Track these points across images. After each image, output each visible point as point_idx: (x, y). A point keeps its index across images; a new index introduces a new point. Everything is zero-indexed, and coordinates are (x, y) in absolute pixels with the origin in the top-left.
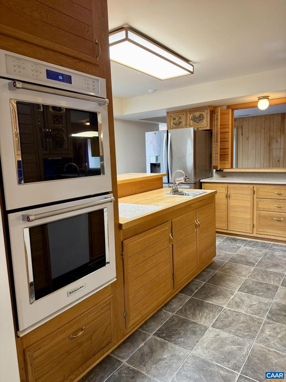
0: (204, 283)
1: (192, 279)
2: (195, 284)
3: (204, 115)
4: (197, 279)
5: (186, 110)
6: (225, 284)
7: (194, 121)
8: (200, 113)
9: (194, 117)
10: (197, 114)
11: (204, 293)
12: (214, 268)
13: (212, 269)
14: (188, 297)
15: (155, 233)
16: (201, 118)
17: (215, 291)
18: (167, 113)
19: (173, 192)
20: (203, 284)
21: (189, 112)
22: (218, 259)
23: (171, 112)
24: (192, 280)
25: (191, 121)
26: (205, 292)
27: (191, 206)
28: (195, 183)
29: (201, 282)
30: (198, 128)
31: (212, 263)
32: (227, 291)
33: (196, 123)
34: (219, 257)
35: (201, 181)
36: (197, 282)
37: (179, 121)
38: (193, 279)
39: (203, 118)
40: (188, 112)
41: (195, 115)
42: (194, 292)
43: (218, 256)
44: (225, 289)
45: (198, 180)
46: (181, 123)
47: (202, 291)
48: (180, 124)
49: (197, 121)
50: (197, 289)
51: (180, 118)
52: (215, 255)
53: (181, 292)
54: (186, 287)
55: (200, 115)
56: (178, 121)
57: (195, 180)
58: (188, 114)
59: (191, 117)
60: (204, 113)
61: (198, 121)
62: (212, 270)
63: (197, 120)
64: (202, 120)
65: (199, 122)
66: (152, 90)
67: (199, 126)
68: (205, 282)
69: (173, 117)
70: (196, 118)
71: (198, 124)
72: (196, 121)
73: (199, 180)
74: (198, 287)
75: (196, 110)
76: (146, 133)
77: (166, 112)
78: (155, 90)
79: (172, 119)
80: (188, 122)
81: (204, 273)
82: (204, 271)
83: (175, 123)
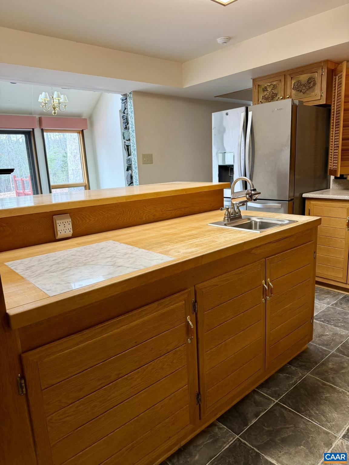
0: (276, 401)
1: (254, 387)
2: (256, 402)
3: (316, 80)
4: (264, 389)
5: (284, 72)
6: (317, 412)
7: (298, 91)
8: (309, 75)
9: (299, 84)
10: (304, 78)
11: (268, 431)
12: (305, 366)
13: (300, 366)
14: (232, 436)
15: (141, 320)
16: (311, 84)
17: (292, 429)
18: (254, 80)
19: (228, 220)
20: (272, 405)
21: (290, 75)
22: (316, 343)
23: (259, 78)
24: (254, 391)
25: (294, 92)
26: (271, 428)
27: (253, 251)
28: (292, 200)
29: (269, 399)
30: (301, 102)
31: (304, 352)
32: (319, 433)
33: (302, 93)
34: (320, 340)
35: (304, 195)
36: (261, 398)
37: (273, 93)
38: (257, 388)
39: (315, 84)
40: (288, 76)
41: (300, 79)
42: (247, 425)
43: (319, 337)
44: (315, 426)
45: (297, 195)
46: (276, 96)
47: (266, 424)
48: (274, 97)
49: (303, 91)
50: (257, 417)
51: (274, 87)
52: (311, 339)
53: (223, 419)
54: (235, 407)
55: (310, 79)
56: (271, 93)
57: (292, 194)
58: (289, 79)
59: (293, 85)
60: (316, 75)
61: (305, 91)
62: (299, 369)
63: (304, 88)
64: (312, 87)
65: (307, 92)
66: (224, 38)
67: (304, 100)
68: (276, 399)
69: (263, 87)
70: (301, 85)
71: (305, 95)
72: (301, 91)
73: (300, 194)
74: (260, 412)
75: (303, 71)
76: (213, 114)
77: (252, 79)
78: (229, 38)
79: (261, 90)
80: (288, 92)
81: (282, 375)
82: (282, 370)
83: (266, 98)
